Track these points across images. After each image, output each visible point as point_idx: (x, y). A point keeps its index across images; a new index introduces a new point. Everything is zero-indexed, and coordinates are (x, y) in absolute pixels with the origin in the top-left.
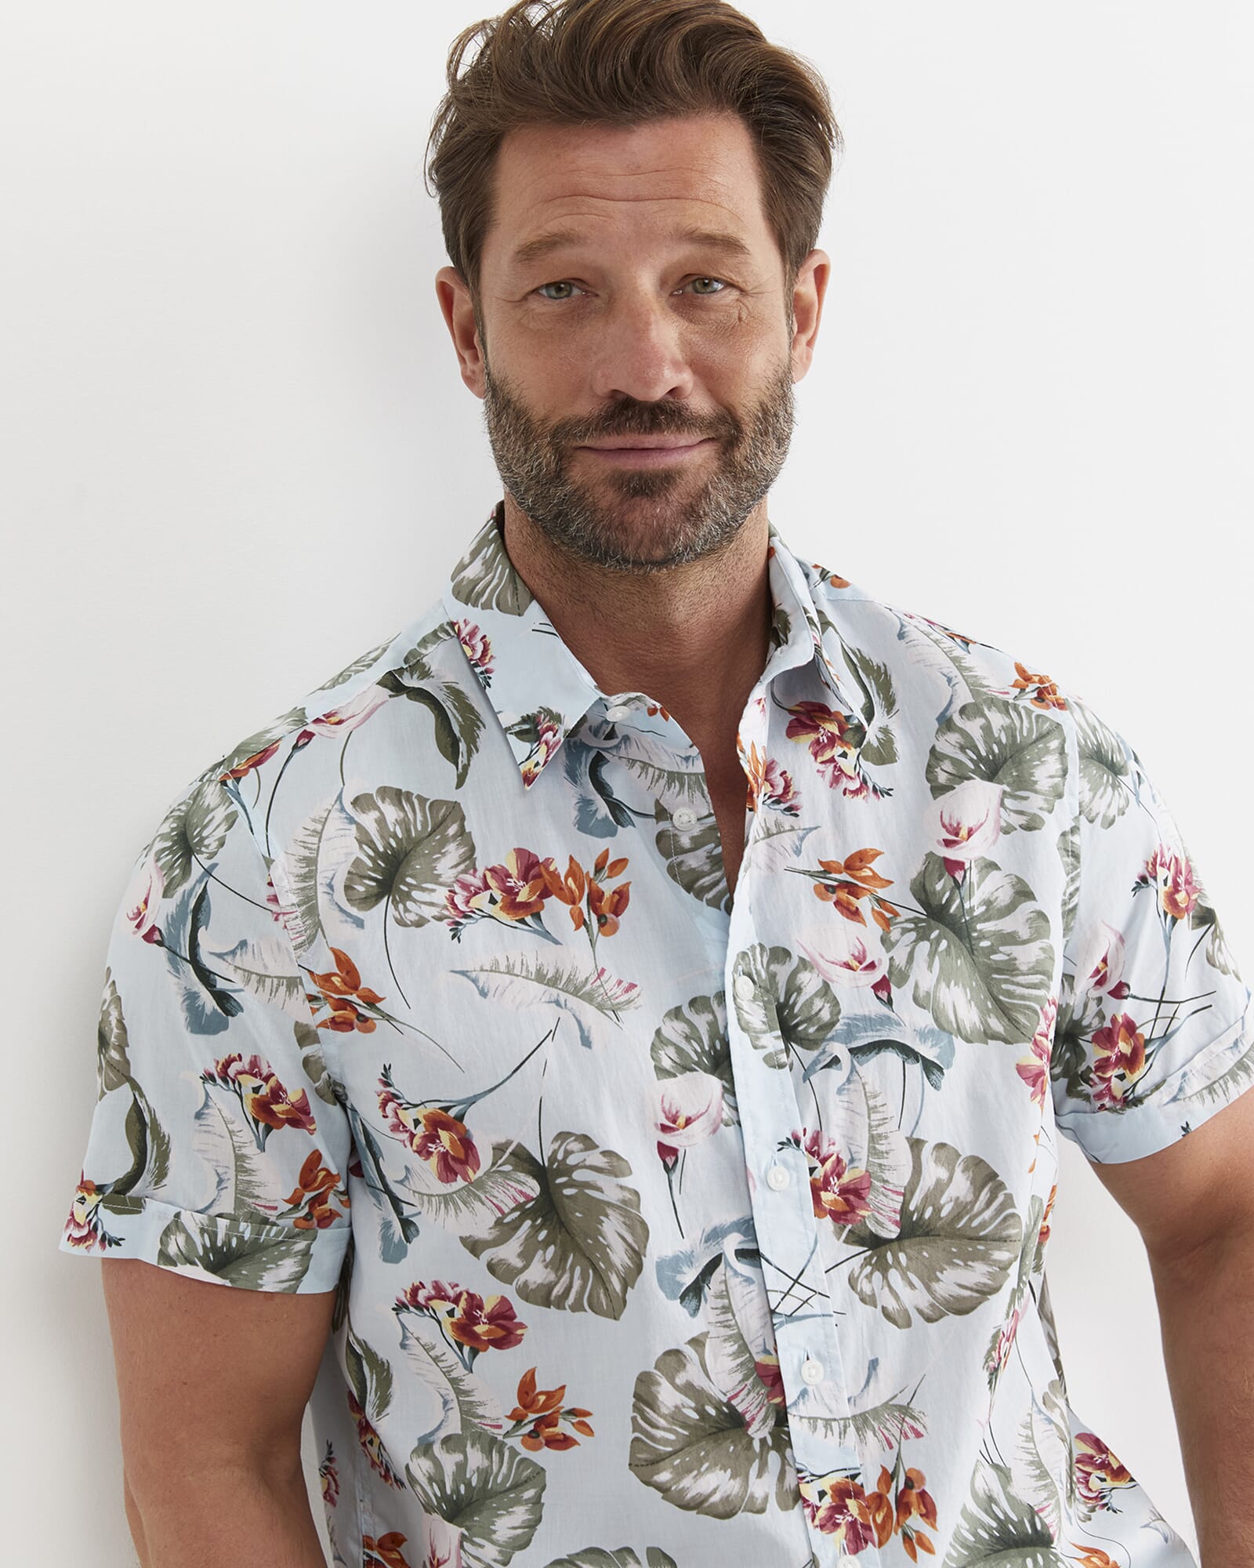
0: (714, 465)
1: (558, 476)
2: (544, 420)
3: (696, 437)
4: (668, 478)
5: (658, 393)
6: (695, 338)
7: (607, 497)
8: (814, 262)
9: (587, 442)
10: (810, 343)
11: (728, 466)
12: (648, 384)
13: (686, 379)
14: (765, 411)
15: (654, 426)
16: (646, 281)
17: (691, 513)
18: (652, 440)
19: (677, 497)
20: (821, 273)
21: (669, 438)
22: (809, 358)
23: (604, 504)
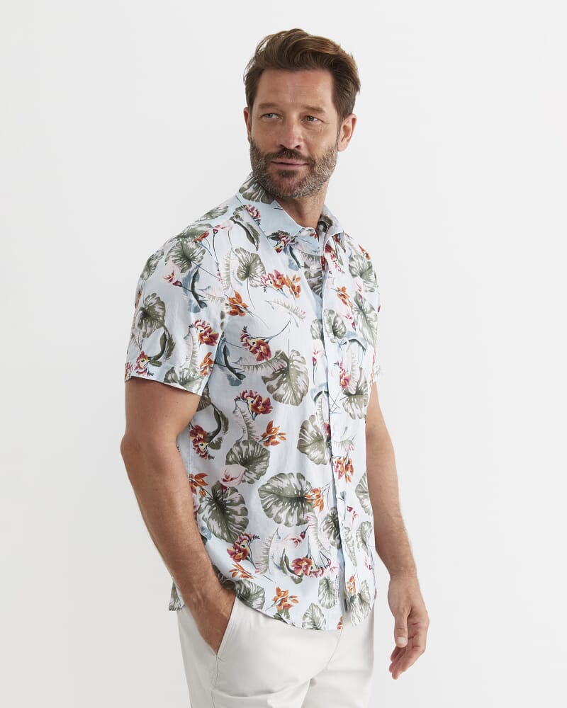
0: (308, 172)
1: (265, 169)
2: (263, 153)
3: (301, 162)
4: (293, 174)
5: (292, 147)
6: (306, 134)
7: (276, 177)
8: (352, 117)
9: (274, 160)
10: (348, 140)
11: (312, 172)
12: (290, 144)
13: (302, 144)
14: (324, 159)
15: (291, 157)
16: (295, 116)
17: (300, 184)
18: (289, 161)
19: (296, 179)
20: (354, 120)
21: (294, 161)
22: (347, 145)
23: (275, 179)
